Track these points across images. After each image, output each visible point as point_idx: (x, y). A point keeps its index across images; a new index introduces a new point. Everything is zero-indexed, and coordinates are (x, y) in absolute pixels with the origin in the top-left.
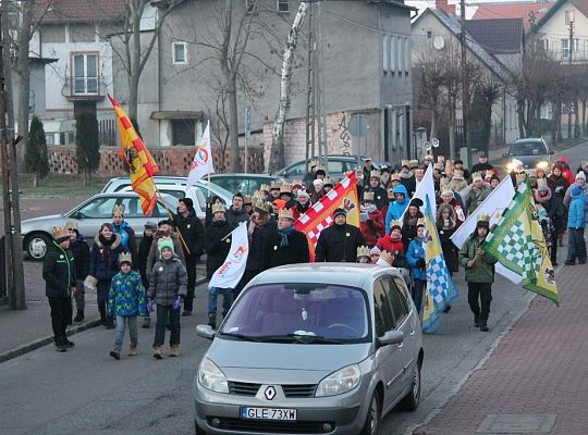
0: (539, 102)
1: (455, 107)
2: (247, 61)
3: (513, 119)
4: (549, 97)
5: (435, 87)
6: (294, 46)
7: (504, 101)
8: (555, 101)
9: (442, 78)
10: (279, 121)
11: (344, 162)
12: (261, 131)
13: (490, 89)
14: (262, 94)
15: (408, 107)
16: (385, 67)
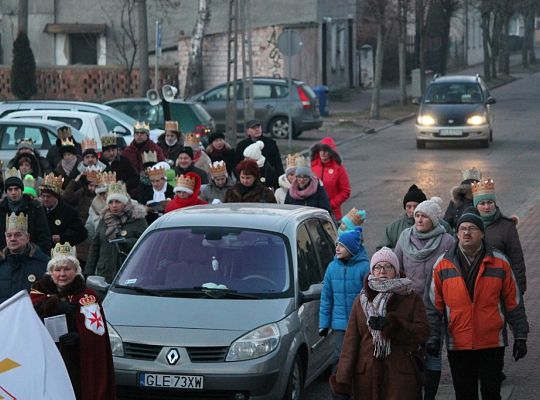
0: (508, 16)
1: (405, 21)
3: (476, 35)
4: (521, 10)
7: (466, 14)
8: (526, 15)
10: (197, 36)
11: (273, 86)
12: (175, 48)
14: (177, 4)
15: (350, 21)
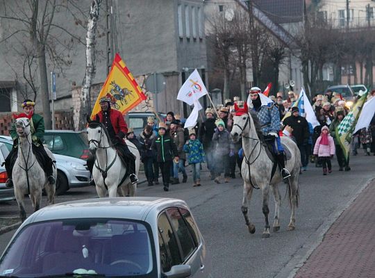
1: (245, 67)
2: (54, 32)
4: (331, 58)
5: (226, 48)
6: (97, 17)
7: (290, 61)
8: (335, 62)
9: (232, 39)
10: (86, 86)
12: (71, 97)
13: (277, 49)
14: (70, 63)
15: (203, 70)
16: (181, 34)
